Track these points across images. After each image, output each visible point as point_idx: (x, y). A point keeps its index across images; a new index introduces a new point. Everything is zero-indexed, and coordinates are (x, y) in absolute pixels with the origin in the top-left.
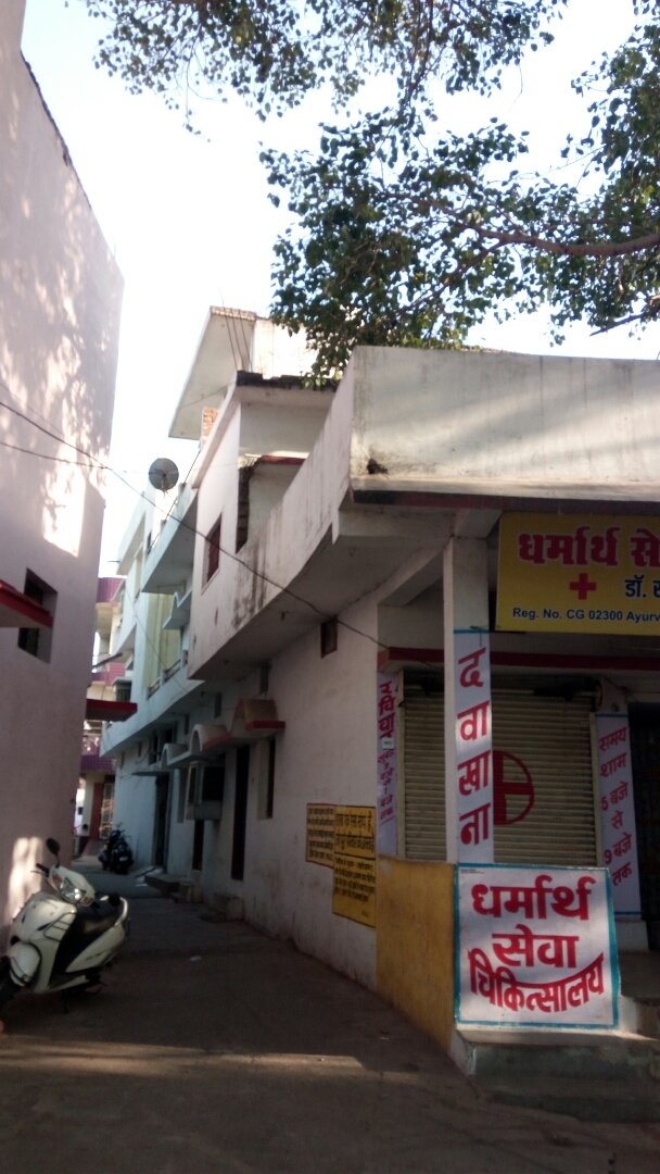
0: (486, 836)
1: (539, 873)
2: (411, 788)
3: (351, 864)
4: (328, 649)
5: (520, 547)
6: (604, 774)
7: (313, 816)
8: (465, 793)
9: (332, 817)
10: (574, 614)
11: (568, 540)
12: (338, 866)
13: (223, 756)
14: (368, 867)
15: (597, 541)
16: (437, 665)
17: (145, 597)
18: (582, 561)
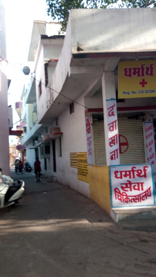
0: (117, 158)
1: (132, 166)
2: (96, 146)
3: (82, 167)
4: (72, 112)
5: (124, 72)
6: (147, 138)
7: (72, 156)
8: (111, 146)
9: (76, 156)
10: (141, 92)
11: (139, 69)
12: (78, 168)
13: (49, 143)
14: (86, 167)
15: (147, 69)
16: (101, 112)
17: (27, 105)
18: (143, 75)
